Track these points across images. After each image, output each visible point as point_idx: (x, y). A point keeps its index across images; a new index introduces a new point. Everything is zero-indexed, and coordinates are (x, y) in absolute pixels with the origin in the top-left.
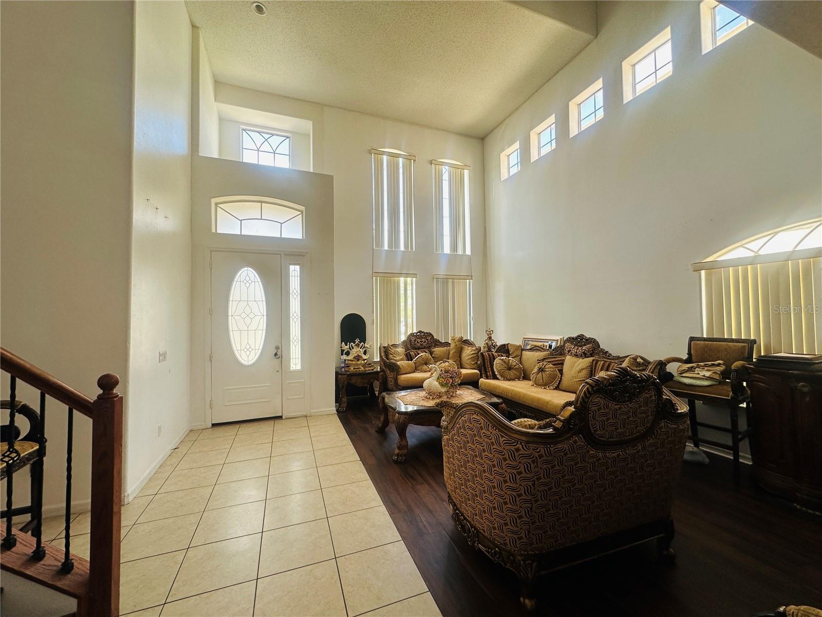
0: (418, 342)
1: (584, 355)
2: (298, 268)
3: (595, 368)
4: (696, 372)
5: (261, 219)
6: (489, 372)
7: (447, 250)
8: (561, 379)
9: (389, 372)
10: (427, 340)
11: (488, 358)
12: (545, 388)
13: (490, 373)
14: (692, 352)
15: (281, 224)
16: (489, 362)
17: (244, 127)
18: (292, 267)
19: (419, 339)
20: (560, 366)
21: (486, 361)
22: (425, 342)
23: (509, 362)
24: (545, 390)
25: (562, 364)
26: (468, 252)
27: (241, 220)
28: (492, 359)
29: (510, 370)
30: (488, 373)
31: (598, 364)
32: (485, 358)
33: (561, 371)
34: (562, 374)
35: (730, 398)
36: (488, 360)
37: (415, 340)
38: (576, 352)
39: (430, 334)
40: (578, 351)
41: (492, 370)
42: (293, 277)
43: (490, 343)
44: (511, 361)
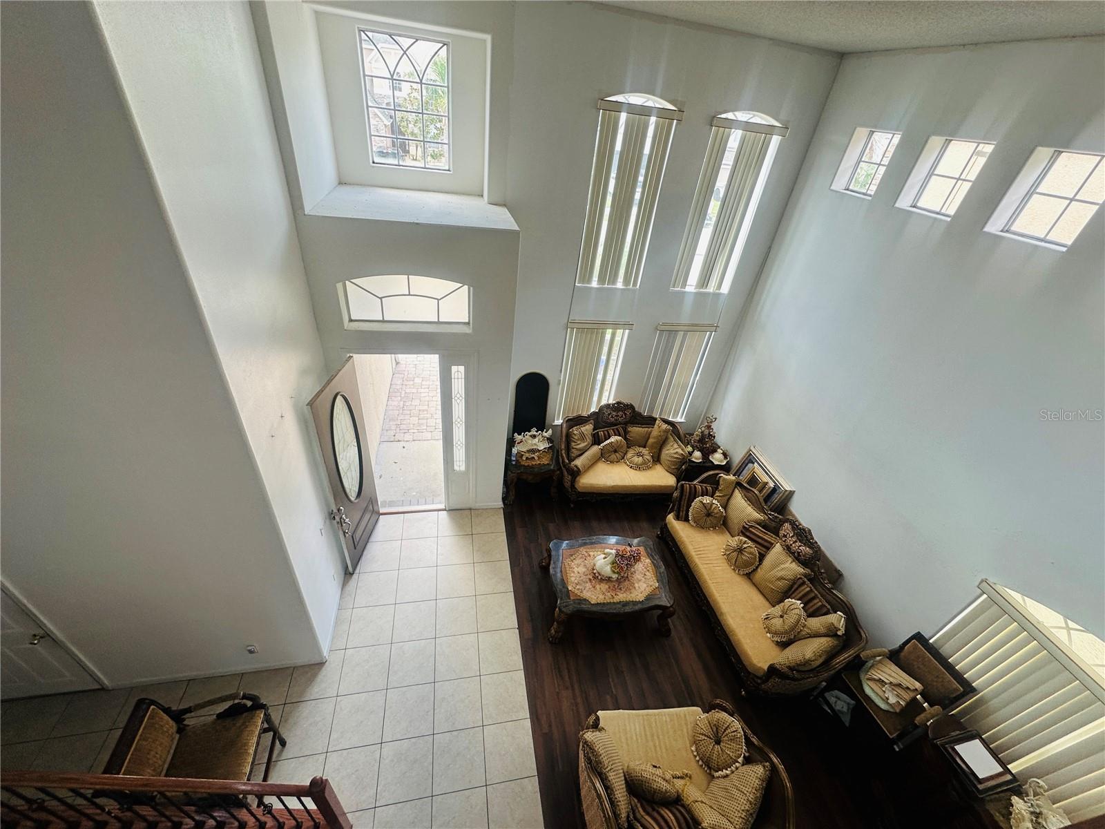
0: (612, 417)
1: (797, 558)
2: (462, 368)
3: (797, 589)
4: (884, 689)
5: (409, 295)
6: (683, 511)
7: (691, 286)
8: (757, 568)
9: (566, 473)
10: (625, 414)
11: (688, 494)
12: (734, 569)
13: (682, 514)
14: (906, 648)
15: (438, 300)
16: (686, 500)
17: (362, 27)
18: (454, 368)
19: (614, 411)
20: (764, 550)
21: (684, 498)
22: (622, 417)
23: (711, 506)
24: (733, 571)
25: (768, 549)
26: (725, 289)
27: (381, 298)
28: (692, 497)
29: (708, 516)
30: (681, 514)
31: (803, 588)
32: (685, 493)
33: (762, 557)
34: (760, 564)
35: (891, 737)
36: (687, 497)
37: (609, 414)
38: (791, 545)
39: (631, 407)
40: (793, 545)
41: (687, 511)
42: (456, 380)
43: (706, 432)
44: (714, 506)
